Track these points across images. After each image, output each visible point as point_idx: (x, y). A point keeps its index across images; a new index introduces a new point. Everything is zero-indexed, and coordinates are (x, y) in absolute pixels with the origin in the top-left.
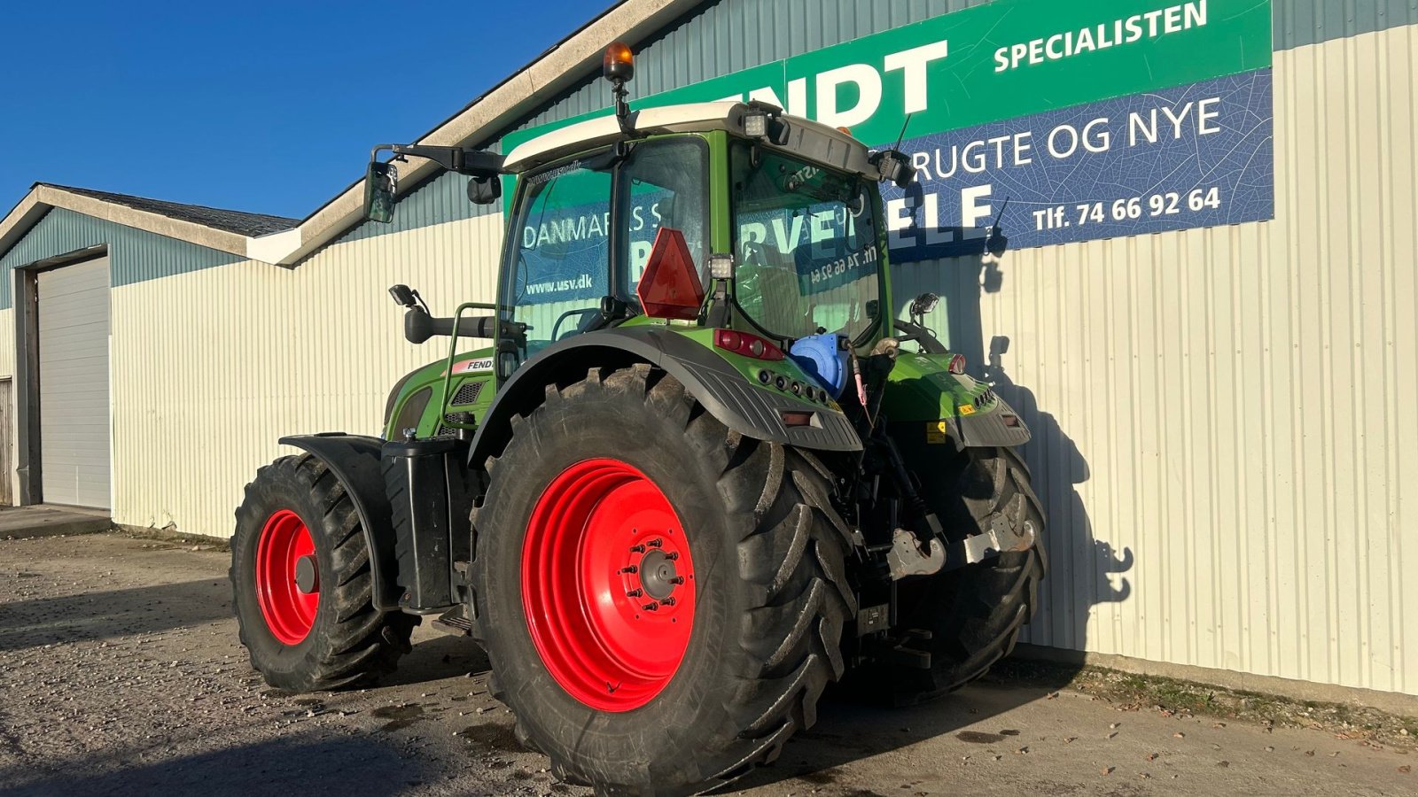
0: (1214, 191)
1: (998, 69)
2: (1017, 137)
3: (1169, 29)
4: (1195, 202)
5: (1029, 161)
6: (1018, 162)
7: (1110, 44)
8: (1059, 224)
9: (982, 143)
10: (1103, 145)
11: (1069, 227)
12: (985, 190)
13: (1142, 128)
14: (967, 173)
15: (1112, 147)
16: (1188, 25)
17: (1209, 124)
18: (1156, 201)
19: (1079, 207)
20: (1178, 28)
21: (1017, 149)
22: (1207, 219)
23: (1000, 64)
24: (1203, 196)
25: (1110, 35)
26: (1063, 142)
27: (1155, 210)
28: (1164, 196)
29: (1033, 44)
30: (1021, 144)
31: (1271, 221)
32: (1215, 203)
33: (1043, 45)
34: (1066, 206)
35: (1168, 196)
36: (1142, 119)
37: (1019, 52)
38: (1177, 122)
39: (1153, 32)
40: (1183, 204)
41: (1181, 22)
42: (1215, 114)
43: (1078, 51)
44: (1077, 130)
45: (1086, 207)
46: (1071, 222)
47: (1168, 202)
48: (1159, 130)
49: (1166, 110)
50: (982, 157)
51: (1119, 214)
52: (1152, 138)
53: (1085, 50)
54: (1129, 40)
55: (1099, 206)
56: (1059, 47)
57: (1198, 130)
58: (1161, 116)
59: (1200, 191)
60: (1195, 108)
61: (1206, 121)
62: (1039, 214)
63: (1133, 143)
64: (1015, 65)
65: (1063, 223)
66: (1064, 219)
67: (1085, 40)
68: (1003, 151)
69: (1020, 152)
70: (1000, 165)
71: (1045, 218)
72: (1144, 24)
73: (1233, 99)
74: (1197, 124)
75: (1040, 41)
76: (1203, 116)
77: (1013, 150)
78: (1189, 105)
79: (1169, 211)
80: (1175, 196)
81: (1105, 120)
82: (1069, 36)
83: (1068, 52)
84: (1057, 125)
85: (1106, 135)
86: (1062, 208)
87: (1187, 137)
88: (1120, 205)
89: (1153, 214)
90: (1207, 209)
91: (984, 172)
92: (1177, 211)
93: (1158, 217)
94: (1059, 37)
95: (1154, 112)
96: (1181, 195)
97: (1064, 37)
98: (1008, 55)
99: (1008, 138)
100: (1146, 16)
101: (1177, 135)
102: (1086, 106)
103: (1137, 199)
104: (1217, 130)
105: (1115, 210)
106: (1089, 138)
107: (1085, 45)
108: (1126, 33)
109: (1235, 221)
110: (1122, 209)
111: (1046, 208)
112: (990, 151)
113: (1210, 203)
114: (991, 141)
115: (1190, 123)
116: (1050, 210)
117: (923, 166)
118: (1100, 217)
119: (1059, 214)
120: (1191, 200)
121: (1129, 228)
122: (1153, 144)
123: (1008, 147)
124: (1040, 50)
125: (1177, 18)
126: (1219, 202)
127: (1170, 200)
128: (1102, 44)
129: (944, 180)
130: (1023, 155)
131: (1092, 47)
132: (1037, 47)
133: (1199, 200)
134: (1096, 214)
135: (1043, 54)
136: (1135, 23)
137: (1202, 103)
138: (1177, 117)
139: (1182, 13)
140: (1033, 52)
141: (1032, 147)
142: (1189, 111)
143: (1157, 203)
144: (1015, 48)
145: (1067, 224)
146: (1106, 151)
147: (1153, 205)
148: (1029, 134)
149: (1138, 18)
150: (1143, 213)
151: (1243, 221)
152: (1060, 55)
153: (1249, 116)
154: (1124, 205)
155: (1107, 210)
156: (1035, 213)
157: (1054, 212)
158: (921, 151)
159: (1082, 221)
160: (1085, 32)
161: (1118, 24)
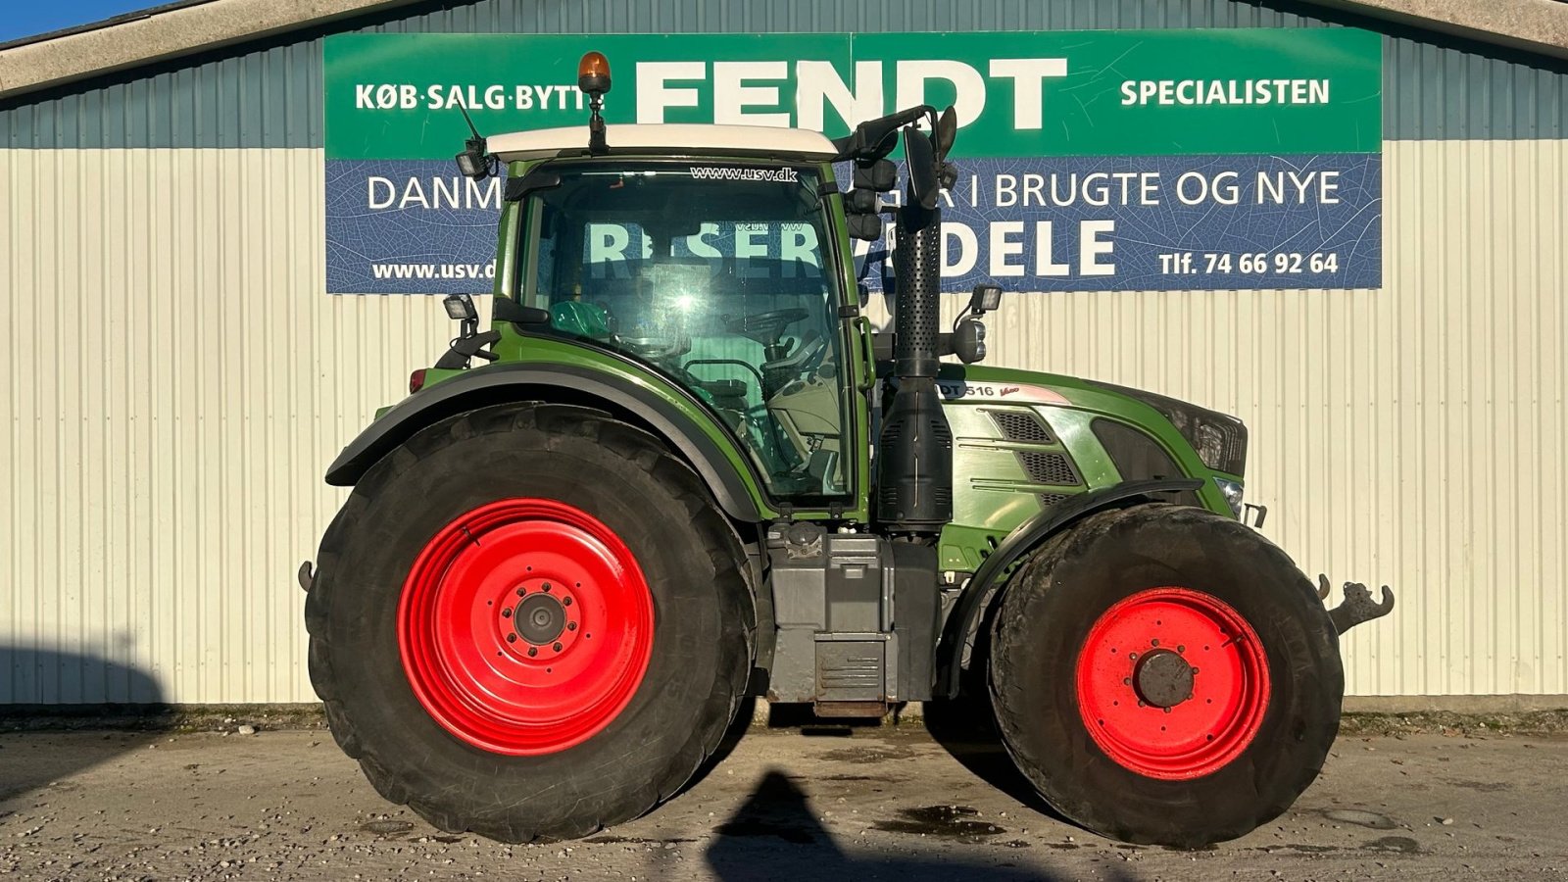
0: (1333, 257)
1: (1124, 102)
2: (1144, 176)
3: (1295, 100)
4: (1316, 265)
5: (1156, 202)
6: (1144, 201)
7: (1240, 101)
8: (1186, 271)
9: (1106, 176)
10: (1232, 198)
11: (1196, 275)
12: (1108, 226)
13: (1269, 187)
14: (1088, 204)
15: (1241, 202)
16: (1312, 100)
17: (1329, 195)
18: (1281, 260)
19: (1207, 256)
20: (1304, 101)
21: (1144, 188)
22: (1325, 282)
23: (1128, 98)
24: (1323, 260)
25: (1241, 93)
26: (1192, 188)
27: (1281, 267)
28: (1288, 256)
29: (1163, 84)
30: (1148, 184)
31: (1379, 290)
32: (1334, 268)
33: (1174, 88)
34: (1194, 254)
35: (1292, 256)
36: (1270, 179)
37: (1148, 89)
38: (1302, 188)
39: (1281, 99)
40: (1305, 265)
41: (1306, 96)
42: (1335, 187)
43: (1209, 101)
44: (1206, 179)
45: (1214, 257)
46: (1199, 270)
47: (1292, 262)
48: (1285, 192)
49: (1291, 174)
50: (1106, 191)
51: (1246, 267)
52: (1279, 199)
53: (1216, 101)
54: (1259, 101)
55: (1227, 257)
56: (1190, 92)
57: (1319, 199)
58: (1288, 181)
59: (1320, 255)
60: (1318, 178)
61: (1327, 191)
62: (1166, 258)
63: (1261, 201)
64: (1144, 101)
65: (1190, 270)
66: (1191, 266)
67: (1216, 92)
68: (1128, 189)
69: (1147, 191)
70: (1125, 202)
71: (1171, 262)
72: (1273, 90)
73: (1349, 175)
74: (1319, 194)
75: (1171, 83)
76: (1324, 187)
77: (1140, 189)
78: (1312, 174)
79: (1293, 270)
80: (1298, 257)
81: (1235, 175)
82: (1200, 84)
83: (1200, 101)
84: (1187, 171)
85: (1235, 189)
86: (1190, 254)
87: (1310, 203)
88: (1247, 259)
89: (1278, 271)
90: (1326, 272)
91: (1106, 206)
92: (1299, 271)
93: (1282, 275)
94: (1190, 83)
95: (1281, 175)
96: (1303, 257)
97: (1195, 84)
98: (1136, 89)
99: (1135, 175)
100: (1276, 82)
101: (1302, 201)
102: (1216, 157)
103: (1263, 255)
104: (1336, 201)
105: (1242, 263)
106: (1218, 189)
107: (1216, 97)
108: (1256, 95)
109: (1349, 286)
110: (1249, 263)
111: (1172, 252)
112: (1115, 187)
113: (1329, 267)
114: (1115, 175)
115: (1313, 189)
116: (1177, 256)
117: (1035, 190)
118: (1227, 269)
119: (1186, 261)
120: (1313, 263)
121: (1254, 282)
122: (1279, 205)
123: (1134, 185)
124: (1171, 92)
125: (1303, 91)
126: (1336, 267)
127: (1294, 259)
128: (1233, 100)
129: (1061, 208)
130: (1150, 196)
131: (1223, 101)
132: (1168, 88)
133: (1320, 263)
134: (1224, 265)
135: (1174, 96)
136: (1264, 86)
137: (1324, 175)
138: (1302, 183)
139: (1307, 87)
140: (1163, 93)
141: (1160, 188)
142: (1312, 180)
143: (1281, 261)
144: (1144, 84)
145: (1194, 271)
146: (1235, 205)
147: (1278, 262)
148: (1157, 175)
149: (1267, 82)
150: (1268, 269)
151: (1357, 288)
152: (1190, 102)
153: (1363, 194)
154: (1251, 260)
155: (1235, 262)
156: (1161, 257)
157: (1181, 257)
158: (1034, 173)
159: (1209, 270)
160: (1216, 84)
161: (1249, 84)
